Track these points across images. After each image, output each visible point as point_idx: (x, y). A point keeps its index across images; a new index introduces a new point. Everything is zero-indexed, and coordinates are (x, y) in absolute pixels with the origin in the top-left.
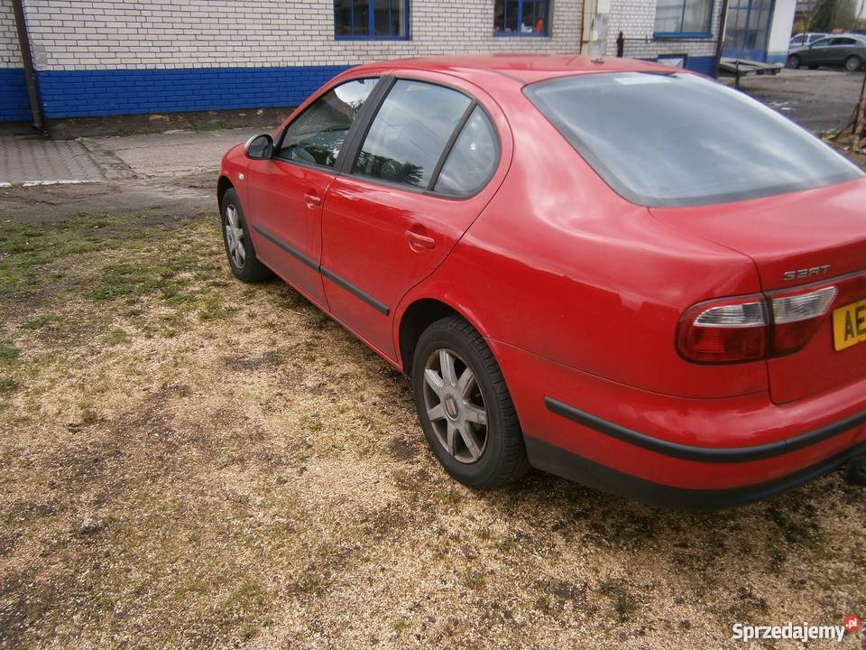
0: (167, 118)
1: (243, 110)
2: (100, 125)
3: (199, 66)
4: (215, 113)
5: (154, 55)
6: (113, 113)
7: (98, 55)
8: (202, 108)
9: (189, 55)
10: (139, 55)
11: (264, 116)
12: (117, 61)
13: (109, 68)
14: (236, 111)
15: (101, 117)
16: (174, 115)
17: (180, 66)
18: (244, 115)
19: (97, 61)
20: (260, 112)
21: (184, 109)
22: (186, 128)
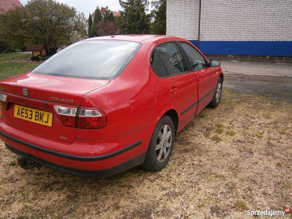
0: (233, 56)
1: (261, 56)
2: (212, 57)
3: (247, 40)
4: (250, 56)
5: (233, 37)
6: (217, 54)
7: (216, 37)
8: (245, 54)
9: (244, 37)
10: (228, 37)
11: (269, 59)
12: (221, 38)
13: (218, 40)
14: (258, 56)
15: (213, 55)
16: (235, 56)
17: (241, 40)
18: (261, 58)
19: (215, 38)
20: (268, 57)
21: (238, 54)
22: (238, 60)
